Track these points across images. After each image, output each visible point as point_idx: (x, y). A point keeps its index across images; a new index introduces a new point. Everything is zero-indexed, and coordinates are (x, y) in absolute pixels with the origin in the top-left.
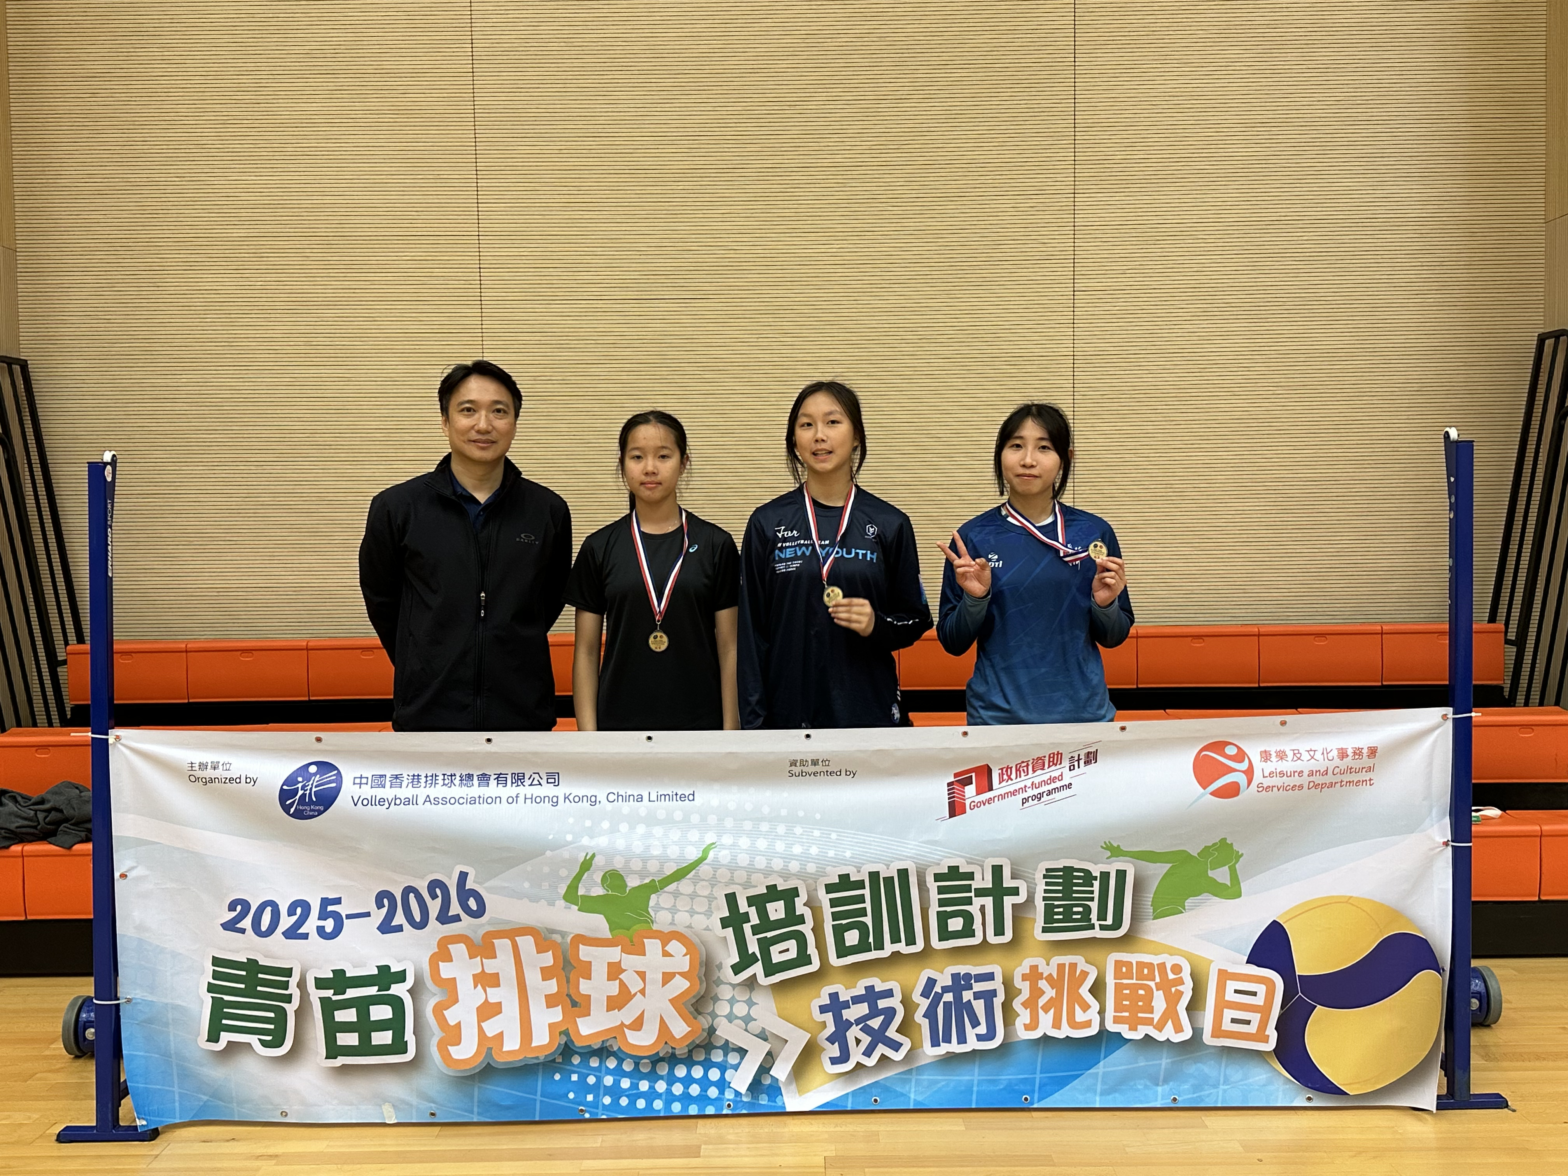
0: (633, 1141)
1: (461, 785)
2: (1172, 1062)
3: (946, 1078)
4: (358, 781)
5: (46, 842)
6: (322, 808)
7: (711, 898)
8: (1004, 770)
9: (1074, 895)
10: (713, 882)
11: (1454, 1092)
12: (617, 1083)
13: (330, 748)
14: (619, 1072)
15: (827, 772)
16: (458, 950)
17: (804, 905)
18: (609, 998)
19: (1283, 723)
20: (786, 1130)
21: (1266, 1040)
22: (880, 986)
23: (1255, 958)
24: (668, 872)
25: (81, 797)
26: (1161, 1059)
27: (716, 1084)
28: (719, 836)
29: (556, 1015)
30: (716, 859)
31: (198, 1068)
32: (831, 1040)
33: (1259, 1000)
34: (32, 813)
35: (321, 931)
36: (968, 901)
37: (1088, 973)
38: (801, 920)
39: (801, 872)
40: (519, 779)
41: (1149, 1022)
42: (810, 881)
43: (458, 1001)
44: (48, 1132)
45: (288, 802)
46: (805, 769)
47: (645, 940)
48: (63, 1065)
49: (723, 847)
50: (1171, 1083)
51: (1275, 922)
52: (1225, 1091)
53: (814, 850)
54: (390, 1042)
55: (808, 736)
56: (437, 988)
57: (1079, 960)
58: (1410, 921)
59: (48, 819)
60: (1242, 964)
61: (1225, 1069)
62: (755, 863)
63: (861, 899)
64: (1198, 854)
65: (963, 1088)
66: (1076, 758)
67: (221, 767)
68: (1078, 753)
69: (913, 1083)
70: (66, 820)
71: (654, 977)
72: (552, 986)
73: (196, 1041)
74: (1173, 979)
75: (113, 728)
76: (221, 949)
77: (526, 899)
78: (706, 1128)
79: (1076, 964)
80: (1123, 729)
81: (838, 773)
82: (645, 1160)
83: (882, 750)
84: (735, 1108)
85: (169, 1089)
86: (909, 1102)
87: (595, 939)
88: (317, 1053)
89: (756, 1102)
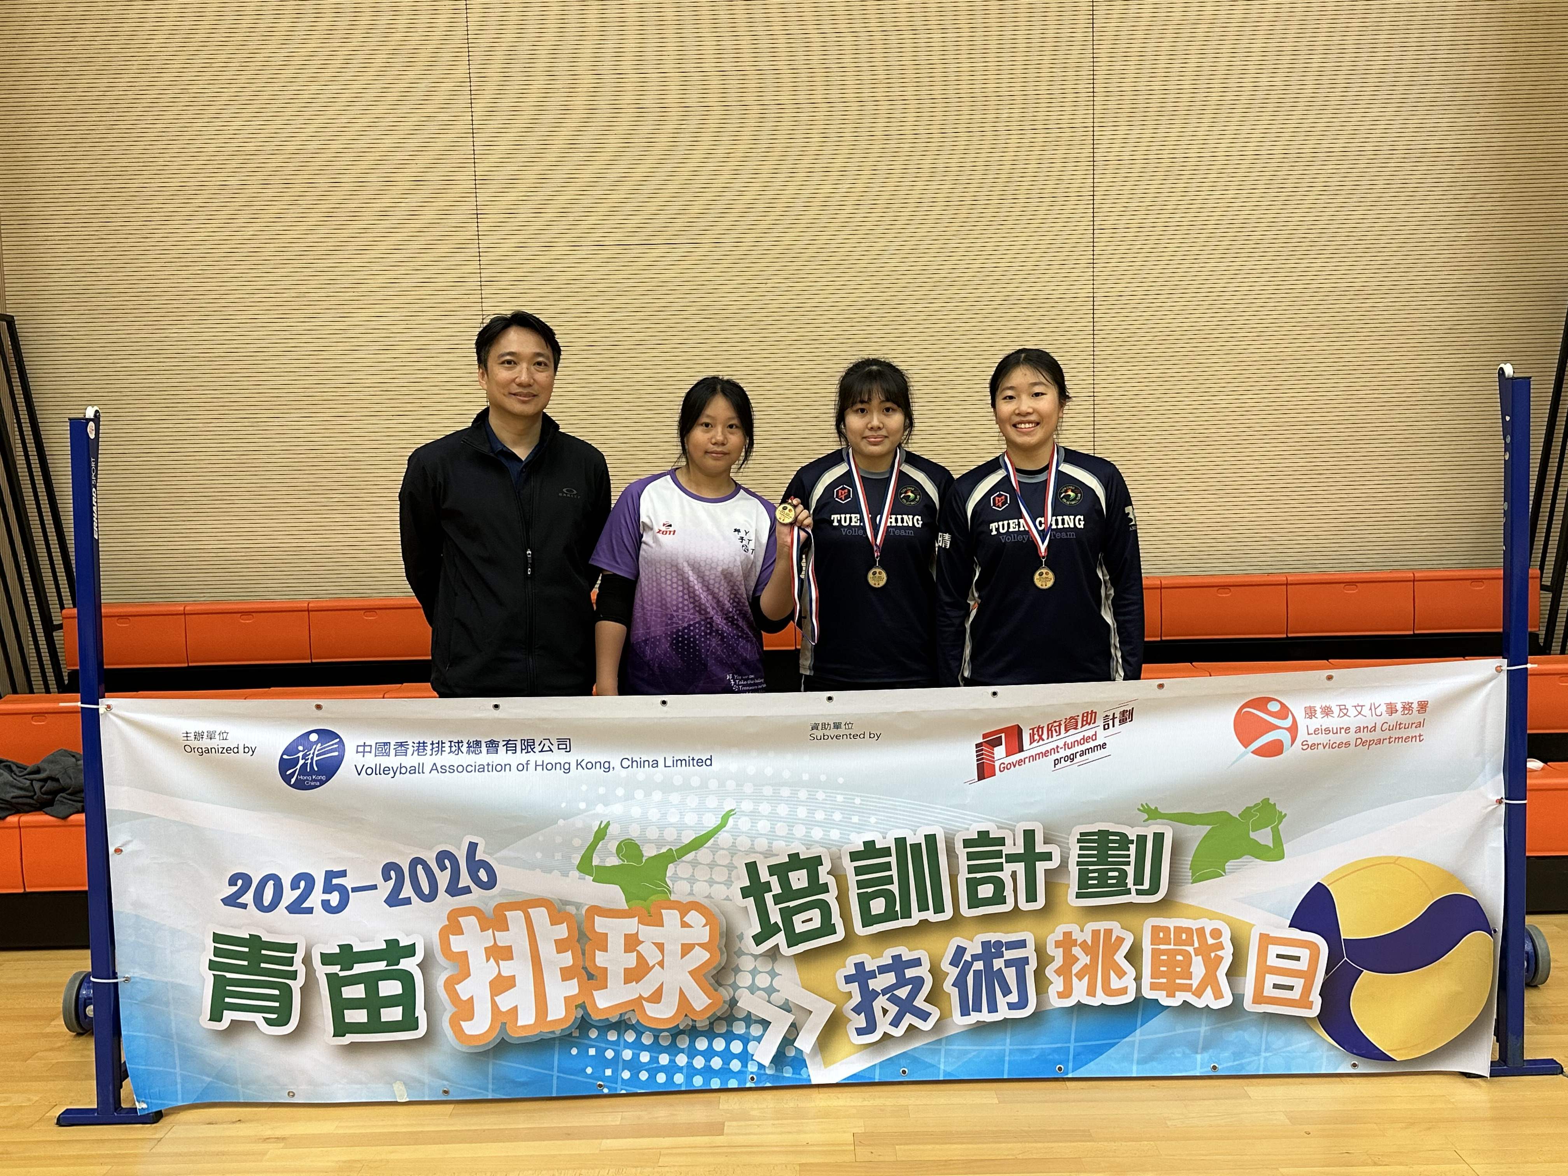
0: (654, 1117)
1: (468, 752)
2: (1211, 1029)
3: (977, 1048)
4: (361, 749)
5: (42, 812)
6: (323, 778)
9: (1109, 859)
10: (733, 851)
11: (1506, 1057)
12: (636, 1056)
13: (329, 716)
14: (638, 1046)
15: (850, 735)
16: (469, 922)
17: (828, 873)
18: (627, 970)
19: (1330, 678)
20: (813, 1104)
21: (1310, 1006)
22: (907, 955)
23: (1298, 922)
24: (686, 841)
25: (73, 764)
26: (1200, 1026)
27: (739, 1057)
28: (739, 802)
29: (572, 988)
30: (736, 826)
31: (199, 1048)
32: (857, 1010)
33: (1303, 965)
34: (28, 782)
35: (326, 905)
36: (999, 867)
37: (1124, 939)
38: (825, 889)
39: (825, 840)
40: (529, 745)
41: (1187, 988)
42: (834, 849)
43: (470, 975)
44: (48, 1115)
45: (288, 773)
46: (827, 732)
47: (663, 911)
48: (64, 1044)
49: (743, 813)
50: (1211, 1051)
51: (1319, 885)
52: (1266, 1058)
53: (838, 816)
54: (400, 1018)
55: (830, 698)
56: (448, 962)
57: (1114, 926)
58: (1463, 883)
59: (44, 789)
60: (1284, 928)
61: (1267, 1036)
62: (776, 830)
63: (887, 867)
64: (1239, 815)
65: (994, 1058)
66: (1111, 717)
67: (217, 736)
68: (1113, 711)
69: (943, 1054)
70: (63, 790)
71: (673, 948)
72: (567, 959)
73: (198, 1021)
74: (1212, 944)
75: (104, 697)
76: (222, 925)
77: (538, 870)
78: (730, 1103)
79: (1112, 930)
80: (1161, 686)
81: (862, 736)
82: (667, 1139)
83: (909, 712)
84: (759, 1081)
85: (172, 1070)
86: (939, 1072)
87: (611, 910)
88: (325, 1030)
89: (780, 1074)
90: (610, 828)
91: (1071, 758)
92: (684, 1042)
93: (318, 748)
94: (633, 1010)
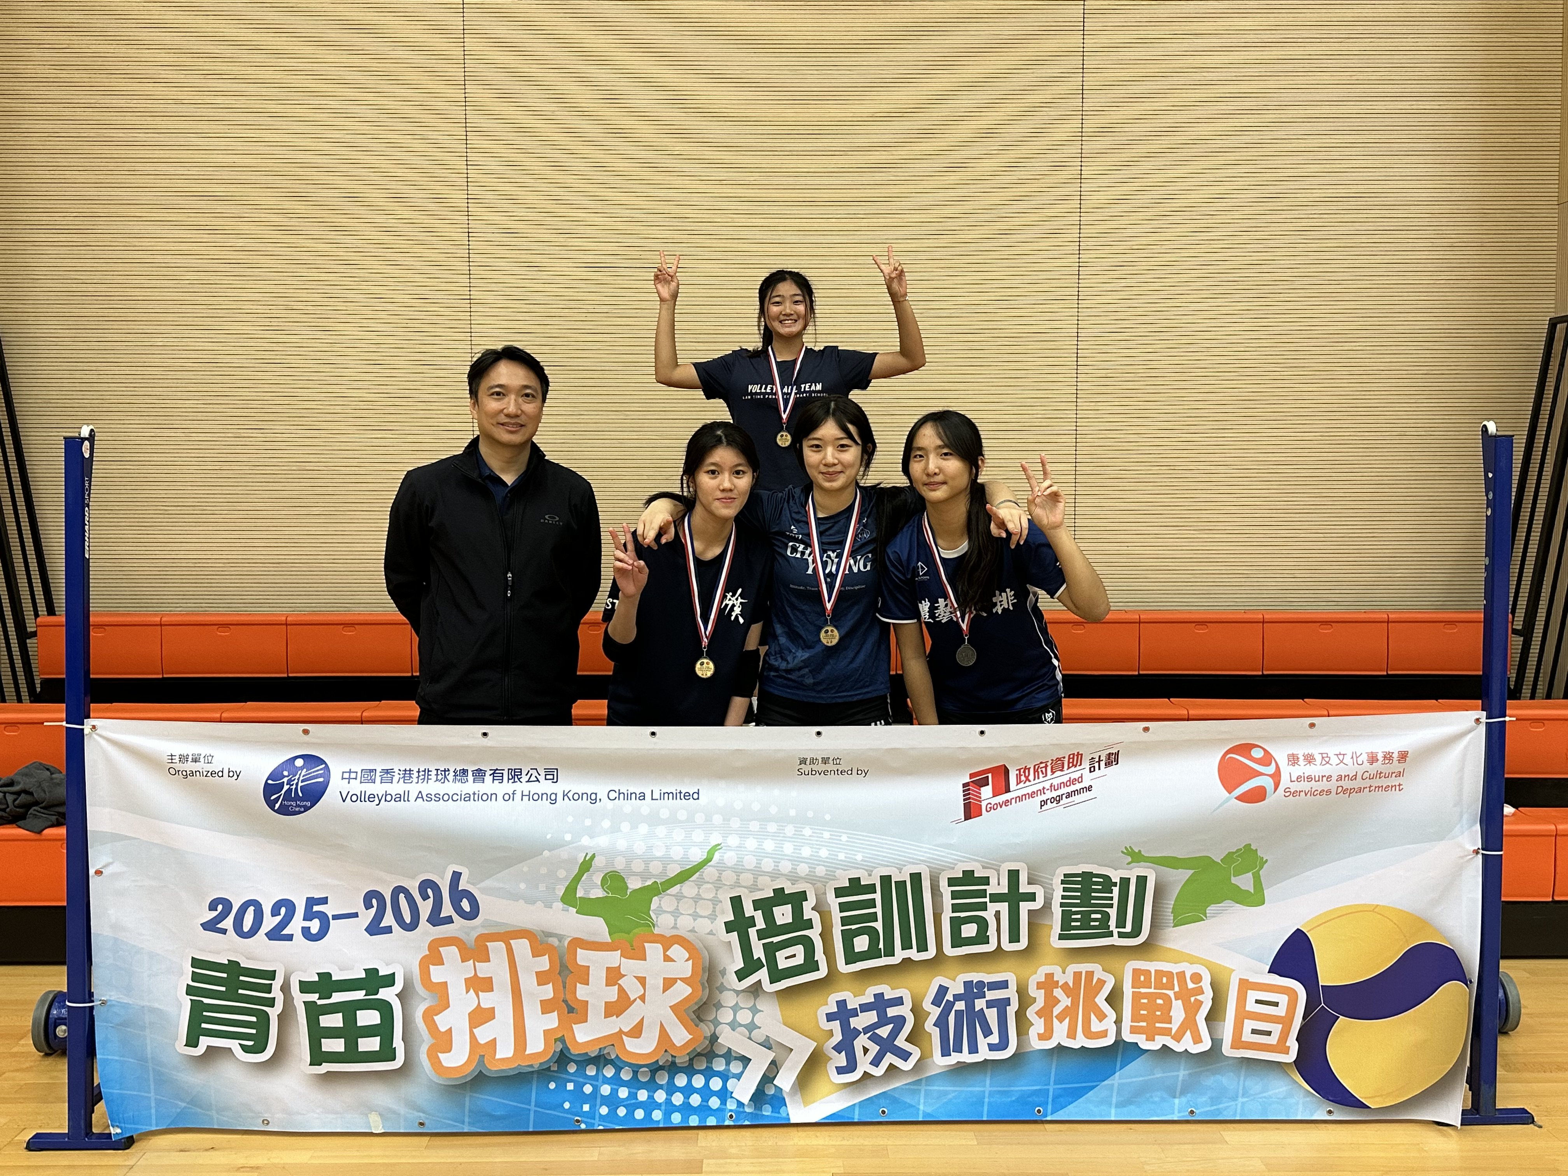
0: (632, 1154)
1: (454, 781)
2: (1190, 1074)
3: (957, 1088)
4: (346, 775)
5: (14, 826)
6: (308, 804)
7: (715, 901)
9: (1092, 902)
10: (718, 884)
11: (1478, 1105)
12: (614, 1092)
13: (318, 741)
14: (616, 1081)
15: (838, 770)
16: (450, 953)
17: (813, 909)
18: (607, 1004)
19: (1312, 725)
20: (791, 1143)
21: (1286, 1051)
22: (890, 994)
23: (1277, 968)
25: (52, 779)
26: (1178, 1071)
27: (718, 1094)
28: (725, 837)
29: (552, 1021)
31: (176, 1074)
32: (838, 1048)
33: (1281, 1011)
35: (306, 932)
36: (983, 907)
37: (1105, 982)
38: (809, 925)
39: (812, 876)
40: (515, 775)
41: (1167, 1032)
42: (819, 885)
43: (449, 1006)
44: (17, 1138)
45: (272, 798)
46: (815, 767)
47: (646, 944)
48: (32, 1064)
49: (729, 848)
50: (1189, 1095)
51: (1298, 931)
52: (1243, 1104)
53: (824, 853)
54: (378, 1049)
56: (427, 992)
57: (1096, 968)
58: (1438, 931)
59: (17, 802)
60: (1262, 973)
61: (1244, 1081)
62: (762, 866)
63: (872, 903)
65: (975, 1099)
66: (1097, 760)
67: (202, 760)
68: (1099, 754)
69: (923, 1094)
70: (37, 803)
71: (655, 983)
72: (548, 992)
73: (173, 1046)
74: (1193, 988)
75: (88, 717)
76: (202, 950)
77: (521, 902)
78: (707, 1139)
79: (1093, 972)
80: (1146, 729)
81: (849, 772)
83: (896, 750)
84: (737, 1119)
85: (145, 1095)
86: (918, 1114)
87: (594, 943)
88: (301, 1059)
89: (759, 1112)
91: (1057, 800)
92: (663, 1079)
93: (303, 773)
94: (613, 1045)
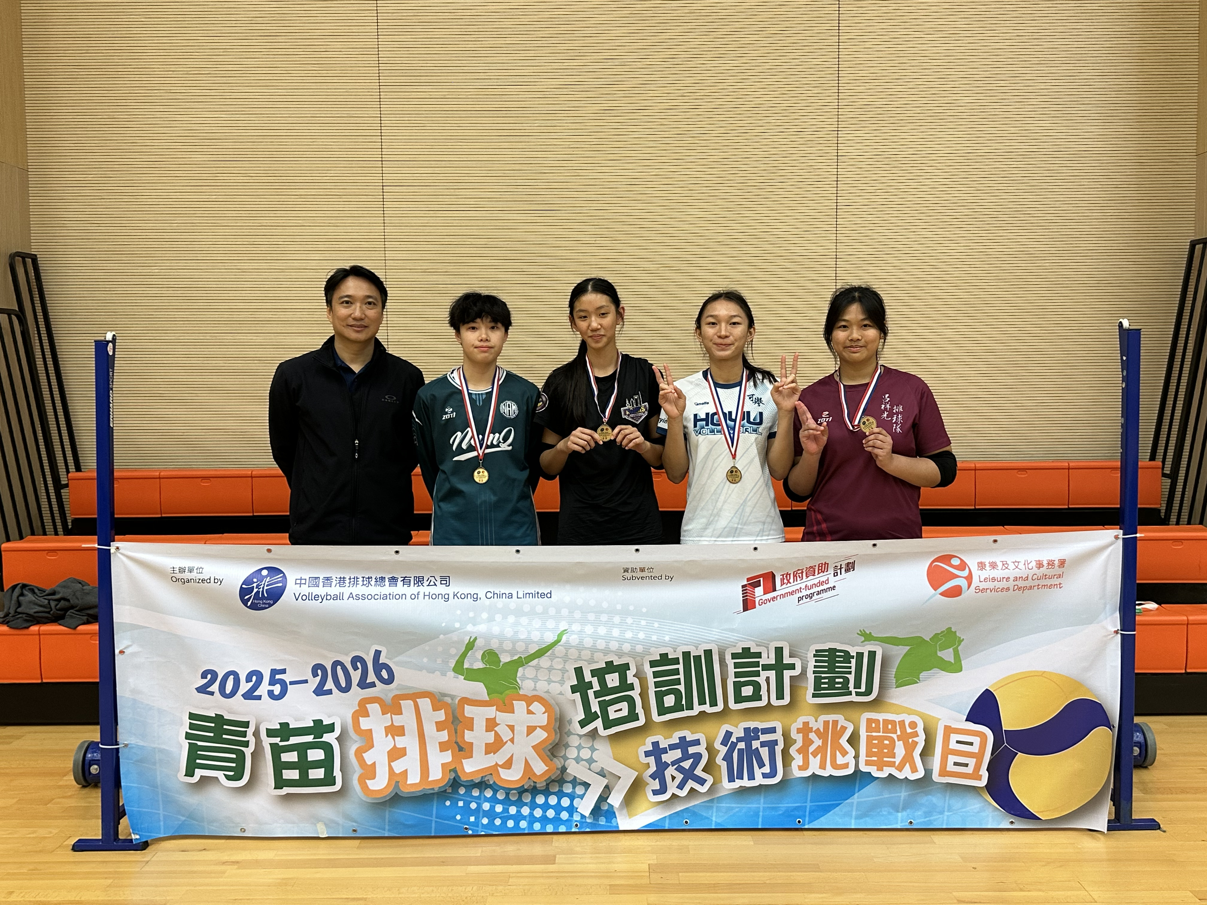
0: (505, 851)
1: (375, 585)
2: (909, 795)
3: (739, 805)
4: (298, 582)
5: (56, 624)
6: (272, 602)
7: (564, 671)
8: (785, 576)
9: (836, 670)
10: (566, 658)
11: (1120, 817)
12: (492, 808)
13: (278, 557)
14: (494, 800)
15: (651, 576)
16: (374, 708)
17: (634, 676)
18: (487, 745)
19: (995, 541)
20: (620, 844)
21: (979, 778)
22: (690, 737)
23: (972, 717)
25: (83, 590)
26: (900, 793)
27: (567, 809)
28: (570, 624)
29: (447, 757)
30: (567, 642)
31: (177, 796)
32: (653, 776)
33: (975, 749)
34: (47, 601)
35: (271, 693)
36: (757, 674)
37: (846, 728)
38: (631, 687)
39: (633, 652)
40: (419, 581)
41: (892, 764)
42: (638, 658)
43: (373, 747)
44: (65, 843)
45: (246, 597)
46: (634, 574)
47: (514, 702)
48: (73, 793)
50: (908, 810)
51: (987, 691)
52: (949, 816)
53: (641, 636)
54: (323, 777)
56: (358, 737)
57: (840, 718)
58: (1089, 690)
59: (58, 607)
60: (961, 721)
61: (949, 800)
62: (597, 645)
63: (676, 672)
64: (930, 639)
65: (752, 813)
66: (839, 567)
67: (195, 571)
69: (715, 810)
70: (72, 607)
71: (522, 729)
72: (444, 736)
73: (176, 776)
74: (910, 733)
75: (114, 541)
76: (197, 707)
77: (424, 671)
78: (559, 841)
79: (837, 721)
81: (660, 578)
82: (514, 866)
83: (693, 561)
84: (581, 827)
85: (156, 811)
86: (712, 824)
87: (477, 701)
88: (268, 784)
89: (597, 822)
90: (477, 641)
91: (810, 596)
92: (527, 798)
94: (491, 774)
